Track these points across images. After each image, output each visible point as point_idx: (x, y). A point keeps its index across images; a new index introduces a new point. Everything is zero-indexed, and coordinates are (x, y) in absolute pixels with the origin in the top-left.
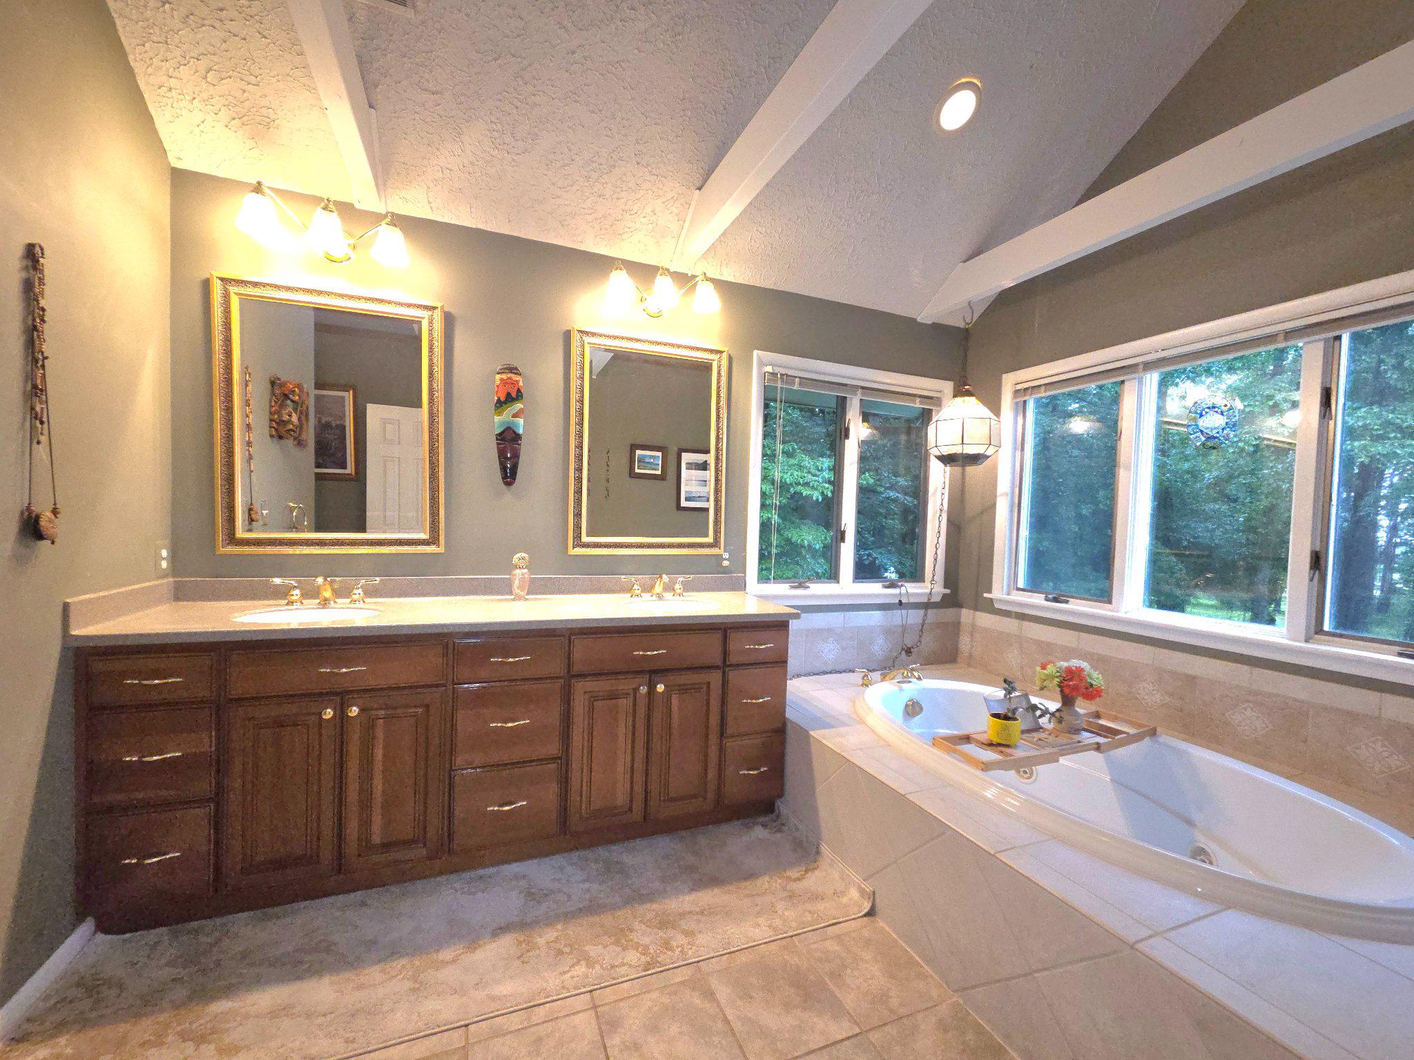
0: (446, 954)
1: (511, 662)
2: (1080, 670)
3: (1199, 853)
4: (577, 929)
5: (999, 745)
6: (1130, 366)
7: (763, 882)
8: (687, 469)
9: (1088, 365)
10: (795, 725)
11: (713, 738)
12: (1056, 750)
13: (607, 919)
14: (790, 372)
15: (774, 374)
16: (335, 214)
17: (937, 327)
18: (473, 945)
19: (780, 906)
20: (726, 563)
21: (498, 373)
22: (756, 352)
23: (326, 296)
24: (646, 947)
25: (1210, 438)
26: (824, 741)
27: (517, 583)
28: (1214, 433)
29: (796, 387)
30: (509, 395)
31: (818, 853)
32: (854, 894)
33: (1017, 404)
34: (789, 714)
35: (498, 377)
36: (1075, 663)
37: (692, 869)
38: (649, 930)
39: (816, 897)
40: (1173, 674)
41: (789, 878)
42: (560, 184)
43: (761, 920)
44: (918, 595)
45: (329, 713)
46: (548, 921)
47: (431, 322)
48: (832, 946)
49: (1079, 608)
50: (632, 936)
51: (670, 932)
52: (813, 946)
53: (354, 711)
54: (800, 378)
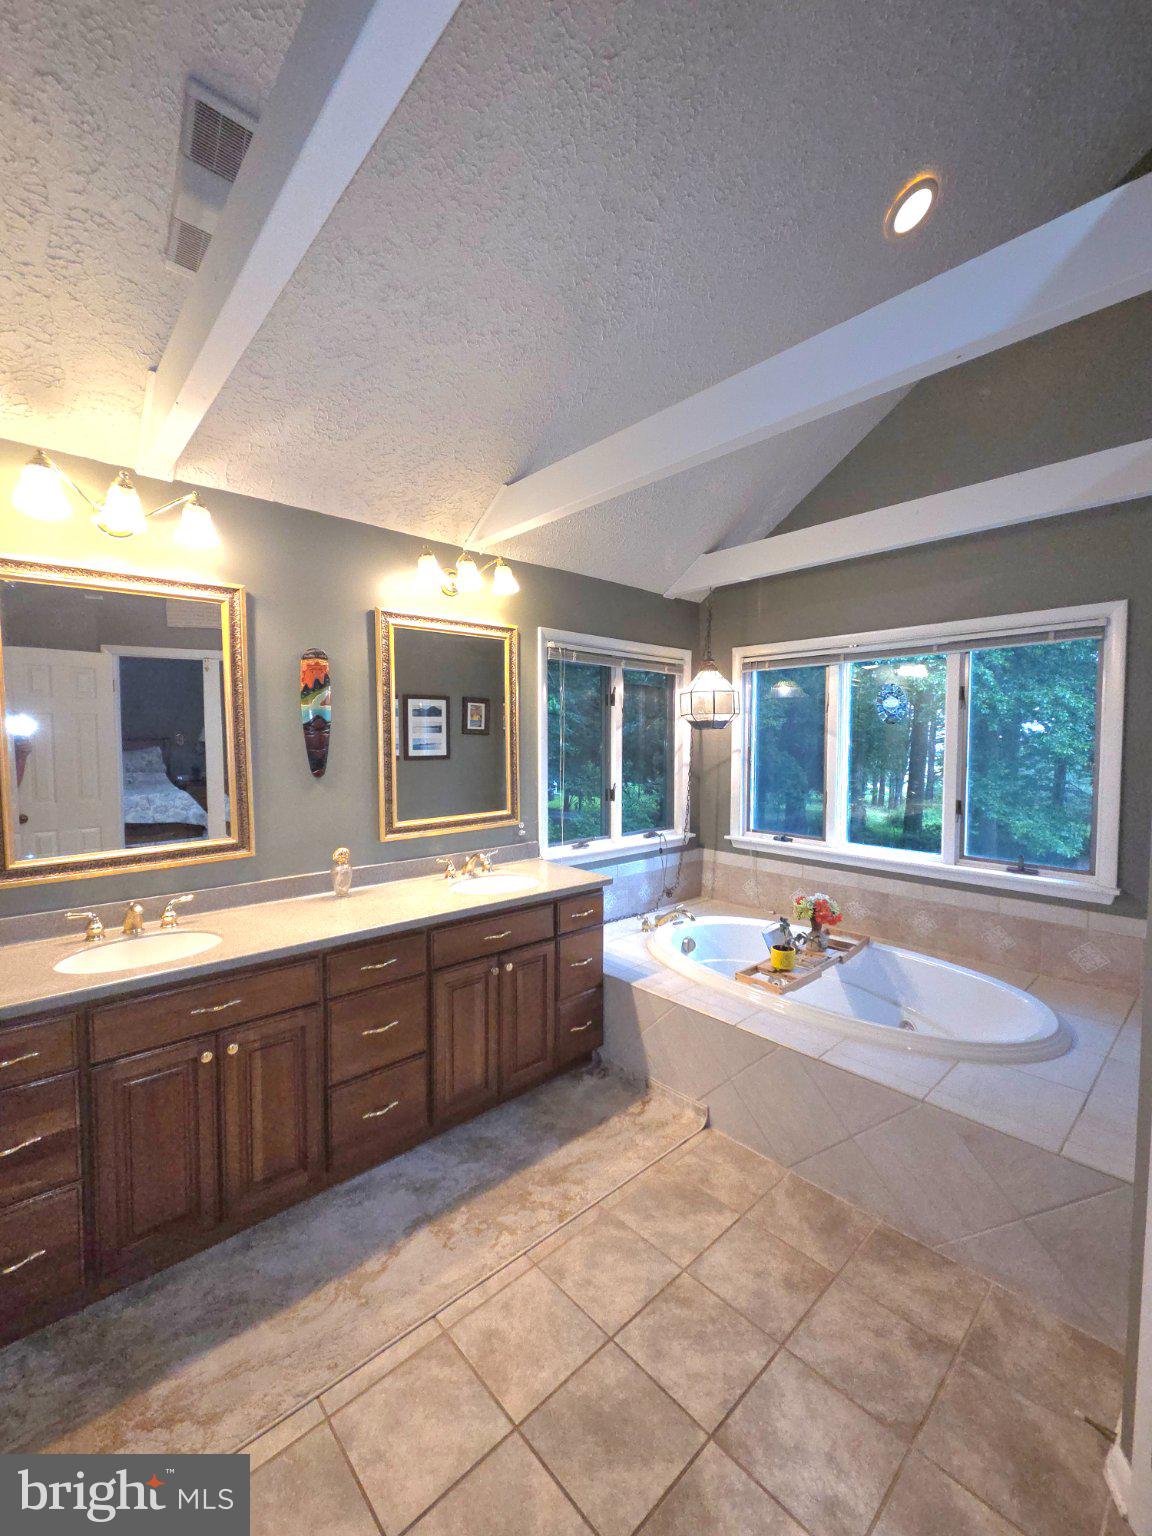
0: (372, 1265)
1: (380, 969)
2: (825, 901)
3: (905, 1024)
4: (480, 1206)
5: (782, 971)
6: (834, 655)
7: (615, 1122)
8: (414, 715)
9: (801, 649)
10: (609, 976)
11: (551, 1003)
12: (818, 967)
13: (502, 1190)
14: (569, 647)
15: (556, 649)
16: (134, 491)
17: (678, 601)
18: (392, 1248)
19: (639, 1138)
20: (522, 832)
21: (304, 658)
22: (539, 628)
23: (110, 578)
24: (550, 1204)
25: (891, 715)
26: (648, 990)
27: (339, 878)
28: (892, 712)
29: (574, 660)
30: (317, 682)
31: (647, 1086)
32: (690, 1114)
33: (744, 674)
34: (606, 970)
35: (304, 663)
36: (819, 896)
37: (550, 1128)
38: (544, 1189)
39: (663, 1124)
40: (874, 894)
41: (633, 1114)
42: (375, 470)
43: (630, 1154)
44: (672, 841)
45: (207, 1057)
46: (450, 1207)
47: (232, 606)
48: (690, 1160)
49: (801, 845)
50: (534, 1198)
51: (565, 1186)
52: (678, 1164)
53: (233, 1049)
54: (577, 652)
